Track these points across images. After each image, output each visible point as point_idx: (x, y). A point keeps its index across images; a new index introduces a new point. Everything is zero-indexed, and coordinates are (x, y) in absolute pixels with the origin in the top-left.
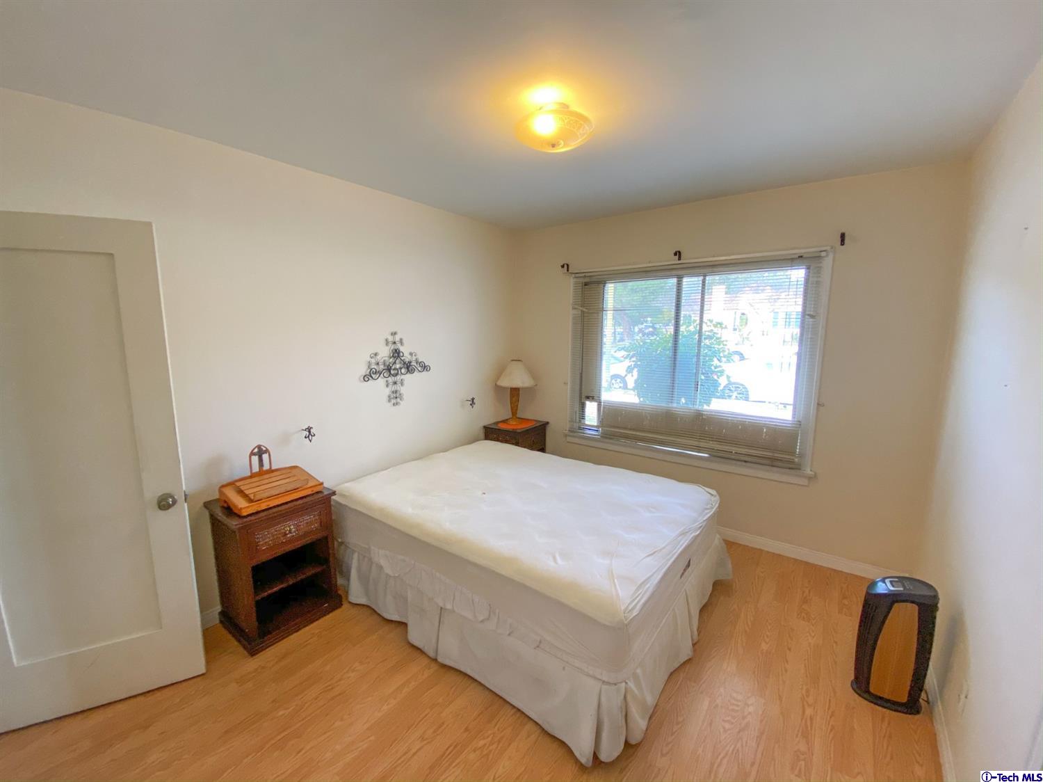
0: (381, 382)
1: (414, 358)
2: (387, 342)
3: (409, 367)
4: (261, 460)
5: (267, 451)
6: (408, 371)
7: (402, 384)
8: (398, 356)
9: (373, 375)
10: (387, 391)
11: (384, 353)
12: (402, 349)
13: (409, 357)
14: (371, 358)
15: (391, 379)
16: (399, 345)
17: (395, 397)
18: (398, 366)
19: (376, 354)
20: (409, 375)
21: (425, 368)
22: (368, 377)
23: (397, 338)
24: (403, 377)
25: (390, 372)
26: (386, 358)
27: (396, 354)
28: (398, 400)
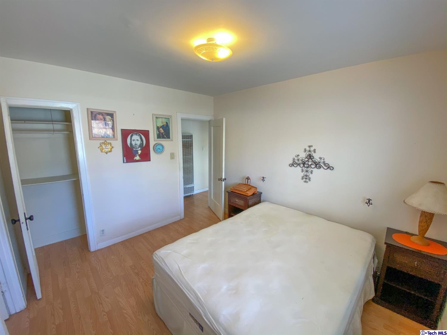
0: (299, 169)
1: (322, 161)
2: (305, 150)
3: (317, 165)
4: (248, 181)
5: (250, 179)
6: (316, 166)
7: (312, 173)
8: (310, 158)
9: (294, 165)
10: (302, 174)
11: (303, 155)
12: (314, 155)
13: (319, 160)
14: (296, 157)
15: (304, 169)
16: (313, 153)
17: (306, 178)
18: (310, 163)
19: (298, 155)
20: (316, 169)
21: (329, 167)
22: (292, 165)
23: (312, 149)
24: (312, 169)
25: (304, 165)
26: (304, 158)
27: (310, 157)
28: (307, 180)
